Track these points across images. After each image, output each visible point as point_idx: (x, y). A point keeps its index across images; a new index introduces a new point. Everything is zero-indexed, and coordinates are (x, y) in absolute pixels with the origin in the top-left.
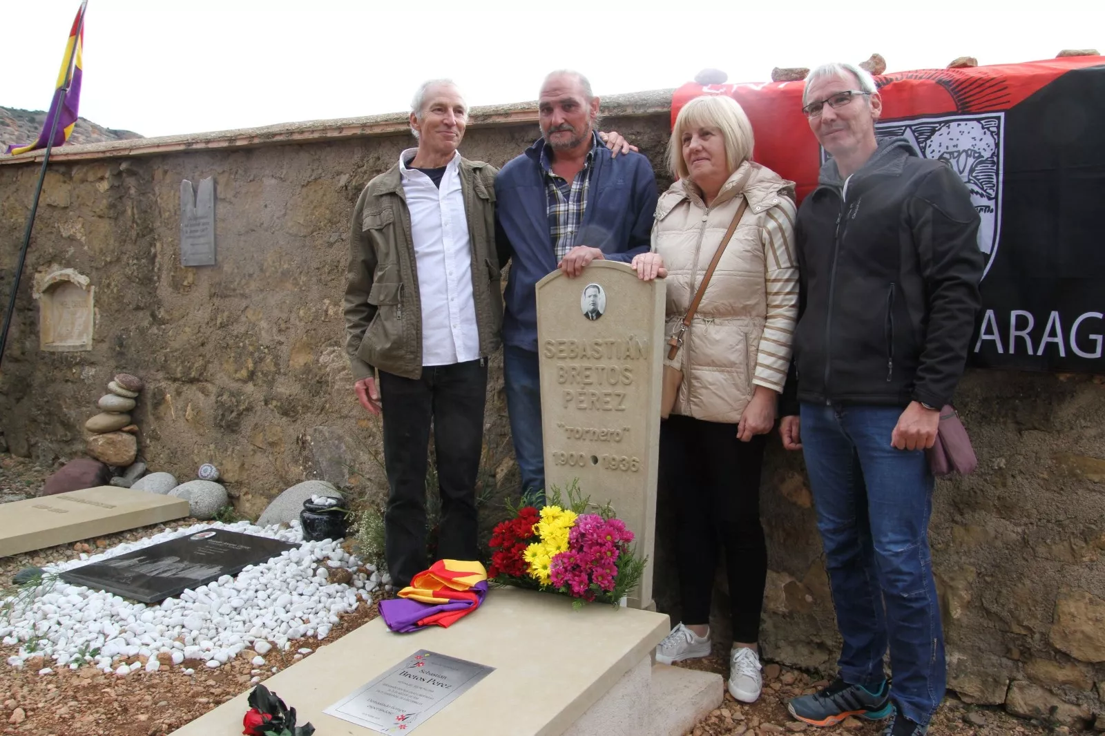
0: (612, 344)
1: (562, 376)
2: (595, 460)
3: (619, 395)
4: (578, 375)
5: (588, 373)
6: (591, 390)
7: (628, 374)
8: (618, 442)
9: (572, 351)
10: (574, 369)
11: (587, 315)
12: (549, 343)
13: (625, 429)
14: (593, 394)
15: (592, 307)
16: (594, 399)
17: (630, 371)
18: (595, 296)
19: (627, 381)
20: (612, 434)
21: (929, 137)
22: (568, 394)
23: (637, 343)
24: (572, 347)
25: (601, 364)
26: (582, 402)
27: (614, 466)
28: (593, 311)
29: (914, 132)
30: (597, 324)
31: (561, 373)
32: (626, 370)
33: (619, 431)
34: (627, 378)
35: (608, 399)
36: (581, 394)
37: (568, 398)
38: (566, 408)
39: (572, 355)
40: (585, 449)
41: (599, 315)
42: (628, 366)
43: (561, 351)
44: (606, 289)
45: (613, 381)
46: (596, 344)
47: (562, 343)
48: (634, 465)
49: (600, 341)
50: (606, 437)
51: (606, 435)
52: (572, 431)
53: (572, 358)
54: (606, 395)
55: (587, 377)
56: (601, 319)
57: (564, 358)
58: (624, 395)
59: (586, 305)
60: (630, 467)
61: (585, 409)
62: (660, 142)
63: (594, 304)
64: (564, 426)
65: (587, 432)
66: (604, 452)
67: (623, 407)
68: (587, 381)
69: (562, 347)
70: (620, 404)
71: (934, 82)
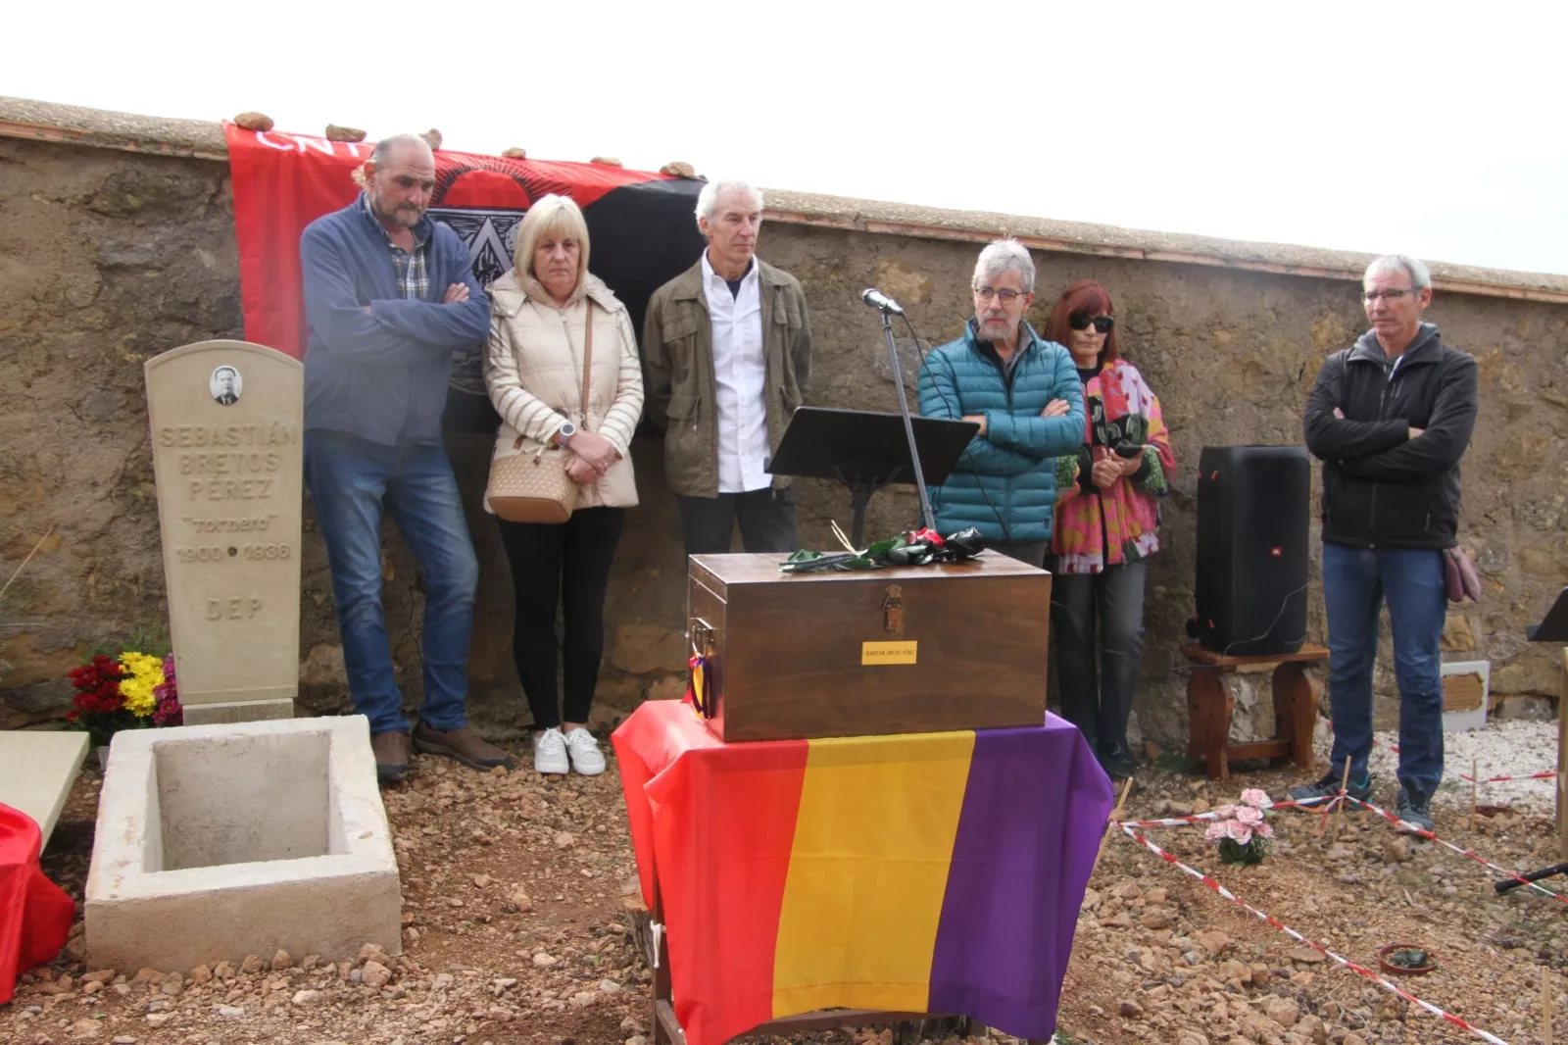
0: (252, 429)
1: (186, 466)
2: (233, 551)
3: (262, 482)
4: (208, 463)
5: (222, 460)
6: (227, 479)
7: (273, 459)
8: (263, 530)
9: (200, 438)
10: (203, 457)
11: (219, 400)
12: (166, 430)
13: (271, 517)
14: (230, 483)
15: (225, 392)
16: (232, 487)
17: (276, 457)
18: (230, 379)
19: (272, 467)
20: (255, 522)
21: (507, 230)
22: (196, 484)
23: (284, 428)
24: (200, 434)
25: (239, 451)
26: (213, 492)
27: (256, 555)
28: (227, 396)
29: (493, 221)
30: (232, 409)
31: (186, 462)
32: (271, 455)
33: (262, 518)
34: (271, 463)
35: (249, 486)
36: (213, 484)
37: (196, 488)
38: (193, 499)
39: (201, 442)
40: (222, 541)
41: (234, 399)
42: (272, 451)
43: (185, 438)
44: (244, 373)
45: (255, 468)
46: (232, 430)
47: (187, 430)
48: (283, 552)
49: (237, 426)
50: (247, 527)
51: (248, 524)
52: (202, 523)
53: (199, 446)
54: (246, 482)
55: (220, 465)
56: (237, 403)
57: (188, 446)
58: (269, 482)
59: (218, 387)
60: (282, 554)
61: (218, 499)
62: (203, 191)
63: (229, 388)
64: (190, 519)
65: (223, 523)
66: (243, 542)
67: (267, 494)
68: (222, 469)
69: (185, 434)
70: (264, 491)
71: (509, 177)
